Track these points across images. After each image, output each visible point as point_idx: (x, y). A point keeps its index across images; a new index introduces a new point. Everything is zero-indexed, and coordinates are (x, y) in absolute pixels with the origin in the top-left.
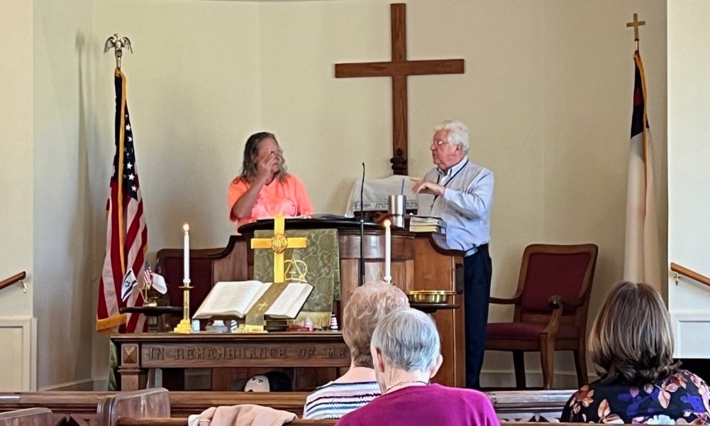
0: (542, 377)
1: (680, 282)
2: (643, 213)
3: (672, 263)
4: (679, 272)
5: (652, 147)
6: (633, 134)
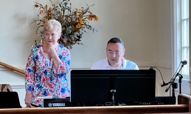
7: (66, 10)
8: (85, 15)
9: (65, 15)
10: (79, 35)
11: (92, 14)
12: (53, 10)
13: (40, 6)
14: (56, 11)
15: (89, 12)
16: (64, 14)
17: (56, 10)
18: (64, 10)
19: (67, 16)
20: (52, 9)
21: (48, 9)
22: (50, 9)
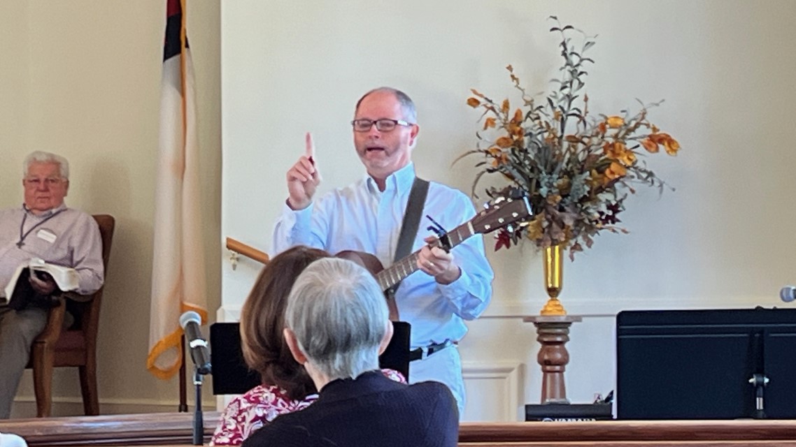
0: (35, 404)
1: (239, 265)
2: (181, 169)
3: (228, 240)
4: (239, 252)
5: (194, 77)
6: (167, 56)
7: (569, 117)
8: (632, 135)
9: (566, 134)
10: (614, 203)
11: (658, 130)
12: (528, 119)
13: (485, 106)
14: (537, 122)
15: (648, 125)
16: (563, 131)
17: (538, 118)
18: (562, 119)
19: (574, 140)
20: (524, 115)
21: (511, 116)
22: (518, 114)
